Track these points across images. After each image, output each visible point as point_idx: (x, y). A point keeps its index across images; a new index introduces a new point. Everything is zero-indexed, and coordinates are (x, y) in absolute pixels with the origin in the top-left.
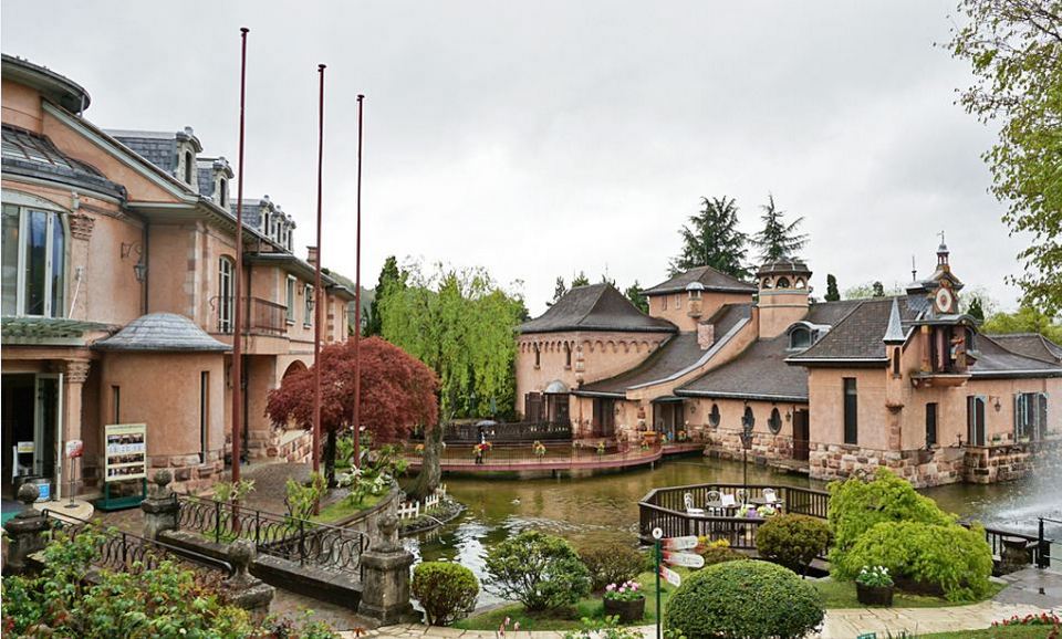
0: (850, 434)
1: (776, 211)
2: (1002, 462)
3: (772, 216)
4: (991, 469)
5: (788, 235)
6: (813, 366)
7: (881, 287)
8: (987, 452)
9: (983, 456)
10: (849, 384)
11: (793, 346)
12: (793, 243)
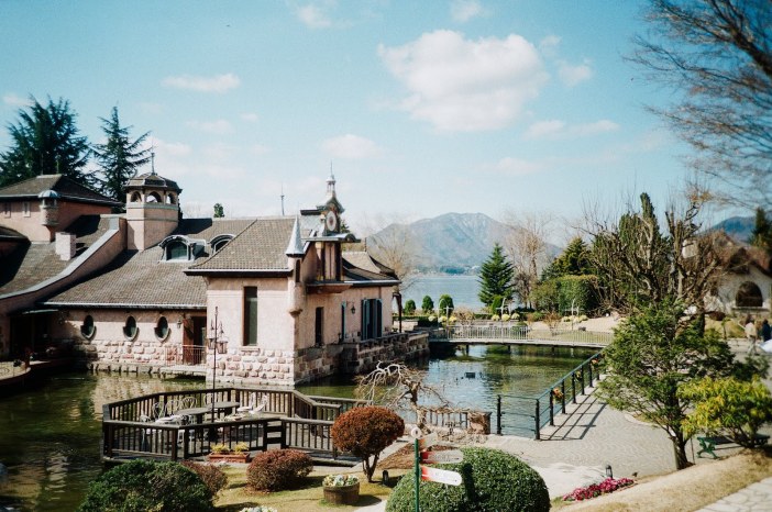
0: (249, 336)
1: (121, 127)
2: (367, 355)
3: (116, 131)
4: (361, 361)
5: (133, 152)
6: (212, 277)
7: (221, 208)
8: (357, 347)
9: (355, 350)
10: (250, 293)
11: (169, 258)
12: (139, 159)
